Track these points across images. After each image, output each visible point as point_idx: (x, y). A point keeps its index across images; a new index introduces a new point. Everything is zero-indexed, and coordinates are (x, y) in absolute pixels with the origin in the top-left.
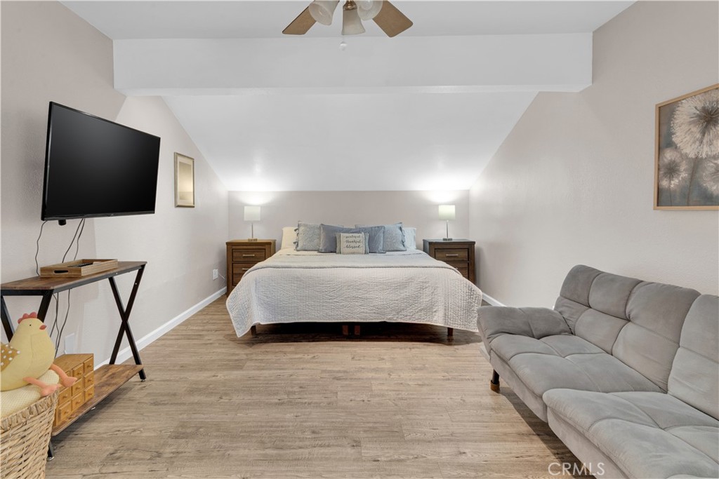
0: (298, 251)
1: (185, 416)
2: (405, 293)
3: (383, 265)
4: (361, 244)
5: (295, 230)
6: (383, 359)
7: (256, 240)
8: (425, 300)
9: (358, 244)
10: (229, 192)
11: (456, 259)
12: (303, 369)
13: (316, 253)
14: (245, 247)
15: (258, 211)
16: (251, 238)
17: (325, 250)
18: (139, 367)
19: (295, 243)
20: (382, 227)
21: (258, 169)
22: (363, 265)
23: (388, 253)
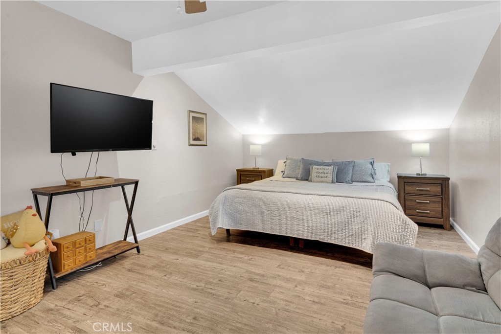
0: (284, 177)
1: (135, 283)
2: (337, 219)
3: (322, 193)
4: (329, 175)
5: (285, 162)
6: (303, 272)
7: (258, 168)
8: (355, 227)
9: (326, 175)
10: (243, 135)
11: (427, 193)
12: (234, 266)
13: (294, 180)
14: (248, 173)
15: (260, 148)
16: (255, 167)
17: (301, 178)
18: (136, 245)
19: (282, 172)
20: (352, 161)
21: (261, 120)
22: (305, 192)
23: (354, 183)
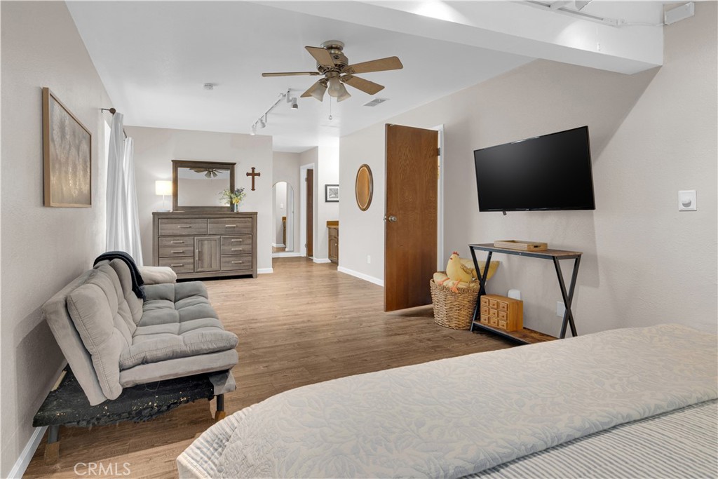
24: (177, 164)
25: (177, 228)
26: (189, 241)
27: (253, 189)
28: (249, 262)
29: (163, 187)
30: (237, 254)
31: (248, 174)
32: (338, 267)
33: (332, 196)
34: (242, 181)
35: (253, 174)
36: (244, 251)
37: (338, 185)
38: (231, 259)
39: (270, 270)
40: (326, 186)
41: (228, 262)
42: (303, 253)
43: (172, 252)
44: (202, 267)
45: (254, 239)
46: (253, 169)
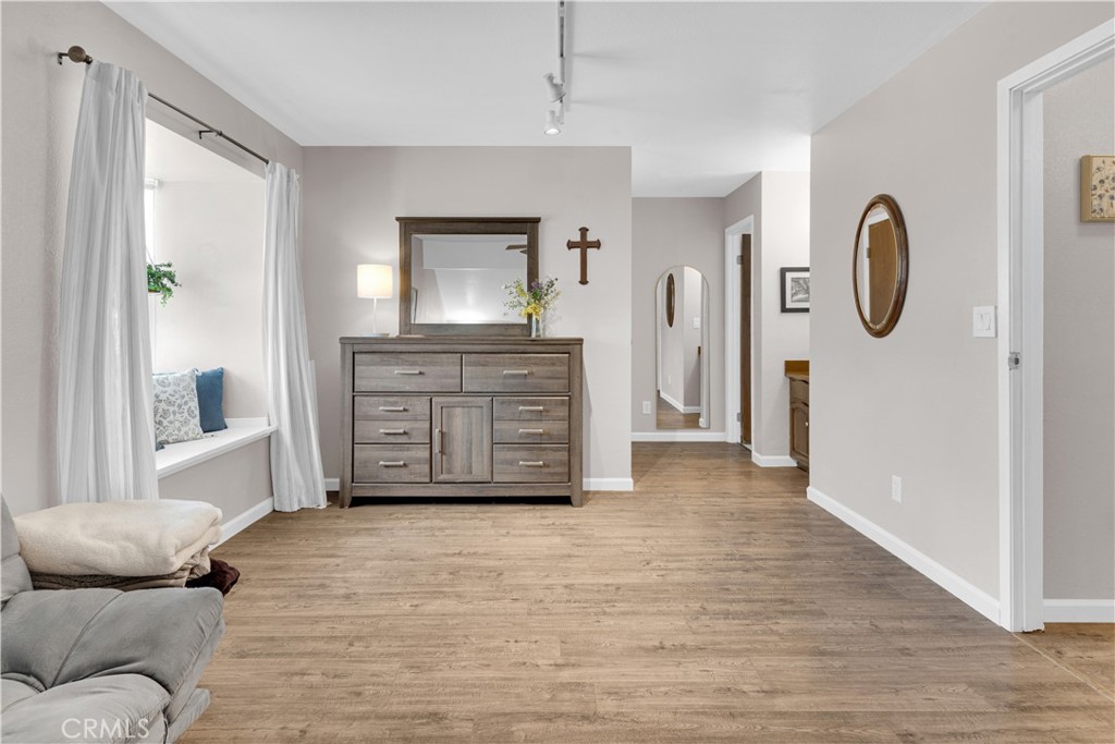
24: (412, 227)
25: (391, 375)
26: (420, 406)
27: (584, 281)
28: (561, 463)
29: (376, 279)
30: (533, 444)
31: (571, 245)
32: (809, 489)
33: (800, 296)
34: (557, 262)
35: (584, 244)
36: (547, 435)
37: (807, 270)
38: (518, 455)
39: (625, 483)
40: (783, 271)
41: (512, 462)
42: (733, 434)
43: (382, 431)
44: (449, 472)
45: (575, 405)
46: (584, 231)
